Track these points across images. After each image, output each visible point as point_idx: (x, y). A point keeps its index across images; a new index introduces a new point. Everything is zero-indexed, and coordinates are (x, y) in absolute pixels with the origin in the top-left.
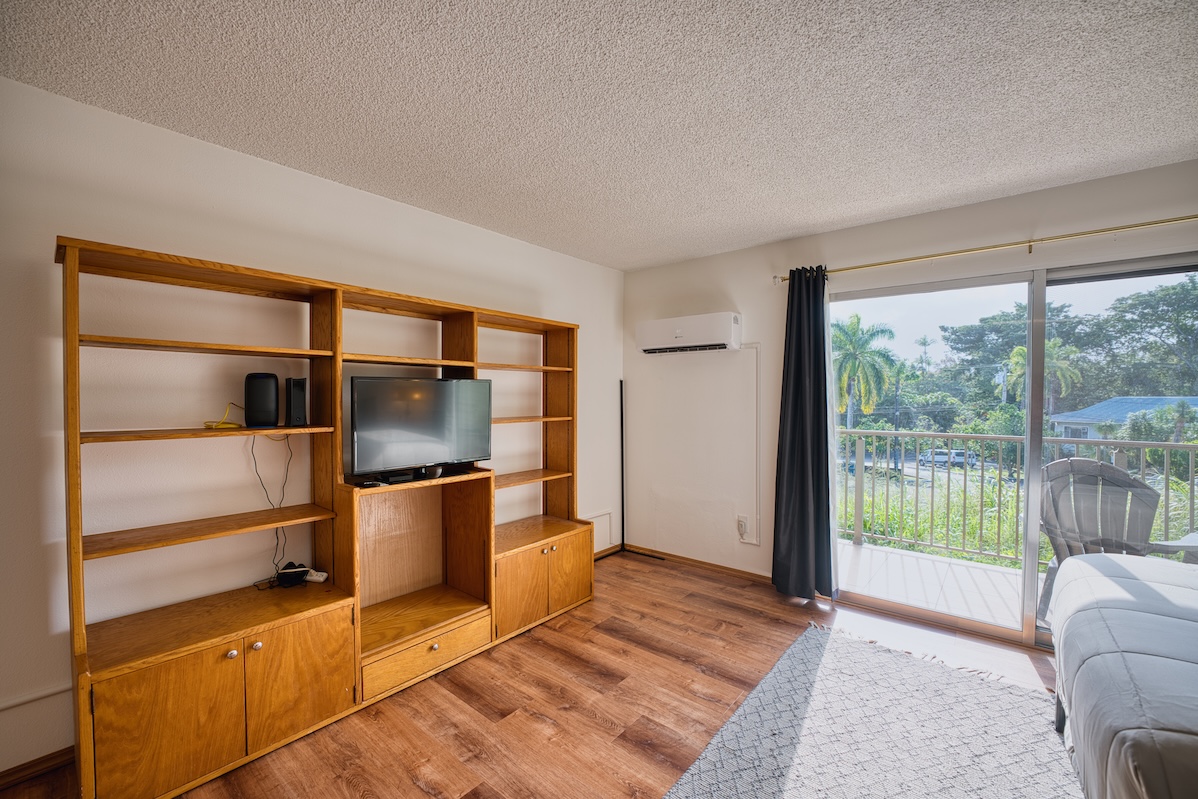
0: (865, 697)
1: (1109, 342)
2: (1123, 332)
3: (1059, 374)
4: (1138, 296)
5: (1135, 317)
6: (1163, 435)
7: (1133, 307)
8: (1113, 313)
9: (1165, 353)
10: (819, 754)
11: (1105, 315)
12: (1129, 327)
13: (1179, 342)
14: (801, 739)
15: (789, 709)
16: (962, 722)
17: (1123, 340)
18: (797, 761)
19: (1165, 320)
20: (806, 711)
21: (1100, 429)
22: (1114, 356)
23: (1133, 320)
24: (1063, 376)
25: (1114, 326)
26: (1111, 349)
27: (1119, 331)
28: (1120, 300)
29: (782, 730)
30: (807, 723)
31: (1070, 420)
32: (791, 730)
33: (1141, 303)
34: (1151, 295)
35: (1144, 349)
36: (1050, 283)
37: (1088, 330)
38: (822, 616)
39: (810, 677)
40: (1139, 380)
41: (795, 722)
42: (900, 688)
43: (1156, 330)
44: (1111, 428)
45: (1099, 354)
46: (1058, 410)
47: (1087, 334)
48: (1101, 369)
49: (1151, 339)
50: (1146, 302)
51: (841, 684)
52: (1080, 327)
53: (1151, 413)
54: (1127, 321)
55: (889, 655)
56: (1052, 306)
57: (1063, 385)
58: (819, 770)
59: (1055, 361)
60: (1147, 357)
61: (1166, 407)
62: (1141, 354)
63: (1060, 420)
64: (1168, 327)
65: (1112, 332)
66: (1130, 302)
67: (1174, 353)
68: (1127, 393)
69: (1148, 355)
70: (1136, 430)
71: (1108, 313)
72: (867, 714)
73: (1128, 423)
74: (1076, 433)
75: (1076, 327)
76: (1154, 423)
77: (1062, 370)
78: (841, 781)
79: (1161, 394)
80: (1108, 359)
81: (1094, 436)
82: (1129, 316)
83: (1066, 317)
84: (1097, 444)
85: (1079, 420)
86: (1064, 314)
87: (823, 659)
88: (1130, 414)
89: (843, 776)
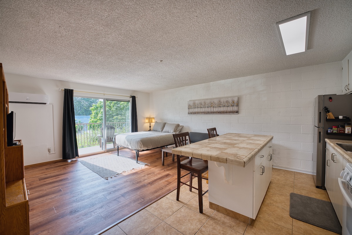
36: (106, 100)
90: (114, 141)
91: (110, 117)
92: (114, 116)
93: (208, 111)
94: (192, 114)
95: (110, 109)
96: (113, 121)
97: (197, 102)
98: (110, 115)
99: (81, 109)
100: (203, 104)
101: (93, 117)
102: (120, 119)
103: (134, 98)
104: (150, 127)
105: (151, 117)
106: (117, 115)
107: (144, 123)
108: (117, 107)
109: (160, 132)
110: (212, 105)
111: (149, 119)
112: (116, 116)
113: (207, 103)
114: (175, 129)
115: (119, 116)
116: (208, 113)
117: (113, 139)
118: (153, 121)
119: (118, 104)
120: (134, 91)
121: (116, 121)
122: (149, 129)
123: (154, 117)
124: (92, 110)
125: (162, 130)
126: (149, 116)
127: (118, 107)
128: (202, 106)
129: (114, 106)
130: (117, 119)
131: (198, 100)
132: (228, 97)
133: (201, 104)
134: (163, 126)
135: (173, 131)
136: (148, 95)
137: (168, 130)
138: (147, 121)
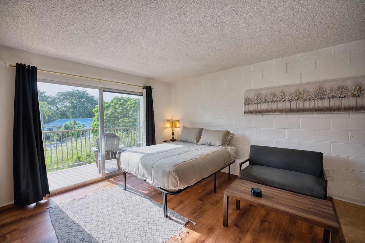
0: (91, 212)
1: (56, 104)
2: (59, 102)
3: (44, 112)
4: (63, 93)
5: (62, 98)
6: (71, 128)
7: (62, 95)
8: (57, 96)
9: (69, 108)
10: (99, 232)
11: (55, 96)
12: (61, 101)
13: (72, 105)
14: (90, 234)
15: (77, 232)
16: (113, 200)
17: (60, 104)
18: (97, 239)
19: (69, 100)
20: (82, 228)
21: (57, 128)
22: (58, 108)
23: (62, 99)
24: (46, 113)
25: (58, 100)
26: (57, 106)
27: (58, 101)
28: (59, 93)
29: (83, 238)
30: (86, 230)
31: (48, 126)
32: (85, 235)
33: (64, 95)
34: (66, 93)
35: (65, 107)
36: (104, 91)
37: (51, 100)
38: (46, 204)
39: (70, 220)
40: (64, 115)
41: (83, 233)
42: (94, 204)
43: (67, 102)
44: (60, 127)
45: (54, 107)
46: (44, 124)
47: (51, 101)
48: (55, 112)
49: (66, 104)
50: (65, 94)
51: (80, 214)
52: (48, 99)
53: (68, 123)
54: (60, 99)
55: (82, 200)
56: (40, 91)
57: (46, 116)
58: (104, 235)
59: (43, 108)
60: (65, 109)
61: (71, 121)
62: (64, 108)
63: (45, 126)
64: (69, 102)
65: (57, 101)
66: (61, 94)
67: (71, 108)
68: (61, 118)
69: (65, 108)
70: (65, 127)
71: (56, 96)
72: (96, 215)
73: (63, 126)
74: (50, 130)
75: (47, 99)
76: (69, 125)
77: (45, 111)
78: (111, 231)
79: (69, 118)
80: (56, 109)
81: (55, 130)
82: (61, 98)
83: (45, 95)
84: (56, 132)
85: (51, 126)
86: (44, 94)
87: (66, 213)
88: (64, 123)
89: (110, 230)
90: (118, 157)
91: (116, 120)
92: (120, 119)
93: (289, 107)
94: (254, 114)
95: (116, 111)
96: (118, 124)
97: (264, 93)
98: (116, 117)
99: (85, 111)
100: (279, 95)
101: (96, 120)
102: (126, 122)
103: (149, 89)
104: (173, 134)
105: (174, 119)
106: (124, 117)
107: (164, 128)
108: (123, 108)
109: (193, 143)
110: (300, 96)
111: (173, 122)
112: (122, 119)
113: (287, 94)
114: (223, 140)
115: (126, 118)
116: (291, 111)
117: (117, 154)
118: (178, 125)
119: (124, 105)
120: (149, 79)
121: (122, 124)
122: (171, 138)
123: (179, 119)
124: (95, 112)
125: (198, 142)
126: (171, 118)
127: (125, 108)
128: (276, 99)
129: (119, 107)
130: (123, 121)
131: (267, 89)
132: (343, 80)
133: (274, 96)
134: (198, 133)
135: (220, 144)
136: (169, 85)
137: (209, 142)
138: (168, 125)
